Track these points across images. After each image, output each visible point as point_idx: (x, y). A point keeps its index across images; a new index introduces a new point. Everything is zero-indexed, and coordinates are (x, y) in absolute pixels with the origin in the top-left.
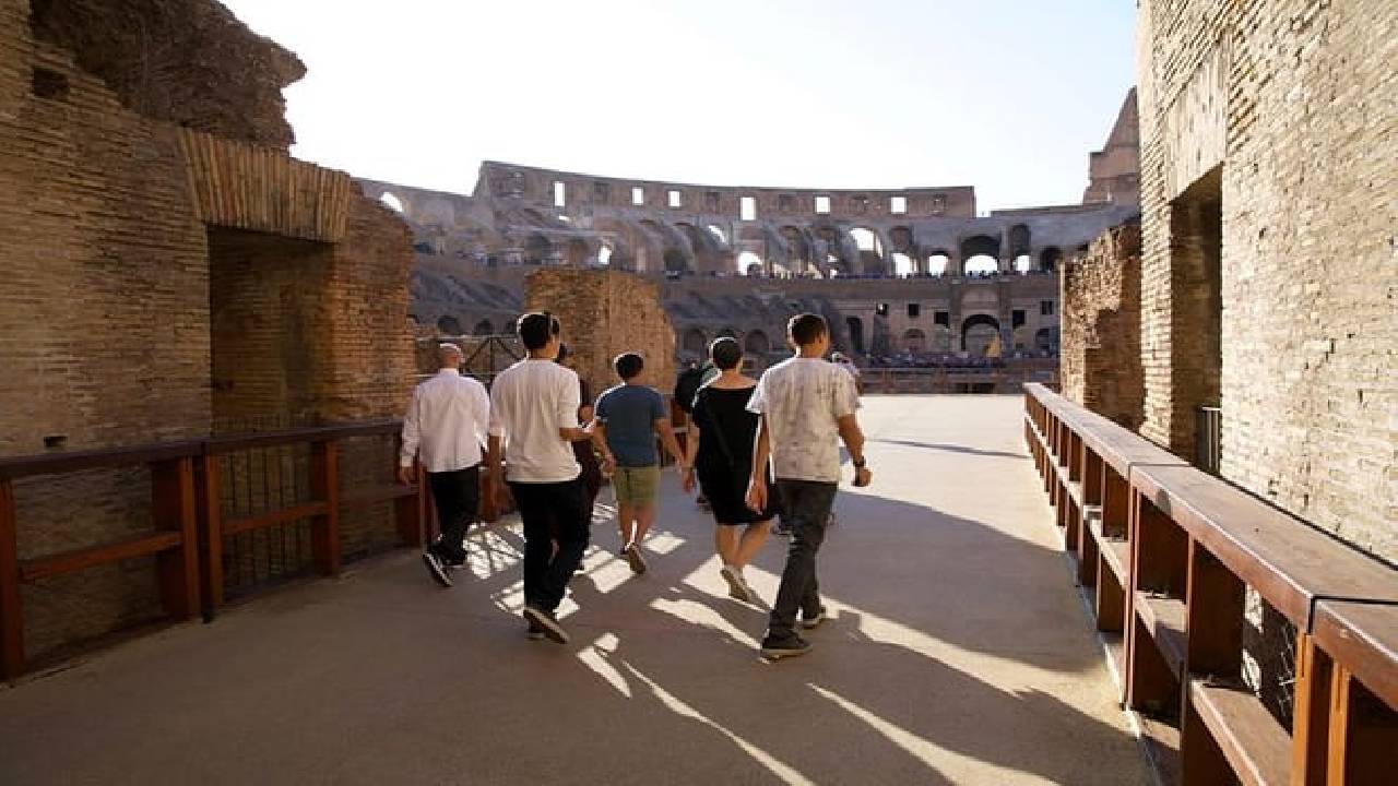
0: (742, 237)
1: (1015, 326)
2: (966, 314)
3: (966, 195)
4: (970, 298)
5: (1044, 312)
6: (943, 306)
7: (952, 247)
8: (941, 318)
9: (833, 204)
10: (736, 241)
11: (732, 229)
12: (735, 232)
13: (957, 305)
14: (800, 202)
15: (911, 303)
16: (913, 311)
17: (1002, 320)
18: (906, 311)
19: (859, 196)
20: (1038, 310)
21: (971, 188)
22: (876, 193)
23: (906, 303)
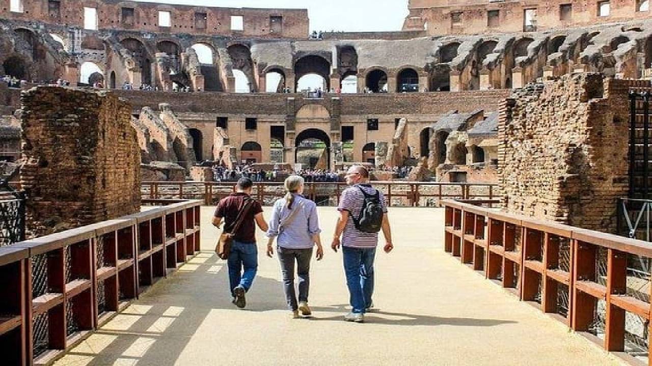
0: (84, 46)
1: (344, 140)
2: (300, 128)
3: (301, 15)
4: (304, 113)
5: (370, 128)
6: (279, 120)
7: (288, 64)
8: (277, 133)
9: (173, 17)
10: (78, 49)
11: (73, 38)
12: (76, 41)
13: (292, 121)
14: (142, 14)
15: (249, 116)
16: (251, 124)
17: (333, 135)
18: (244, 124)
19: (201, 13)
20: (365, 126)
21: (306, 10)
22: (215, 10)
23: (245, 116)
